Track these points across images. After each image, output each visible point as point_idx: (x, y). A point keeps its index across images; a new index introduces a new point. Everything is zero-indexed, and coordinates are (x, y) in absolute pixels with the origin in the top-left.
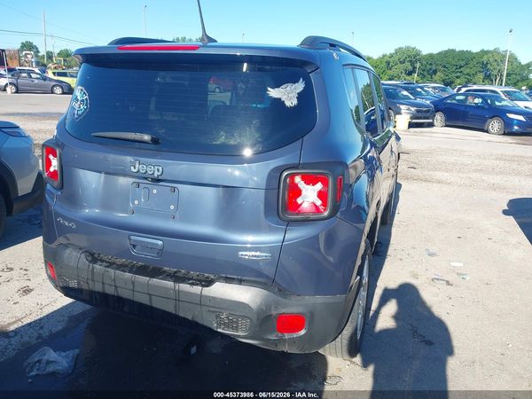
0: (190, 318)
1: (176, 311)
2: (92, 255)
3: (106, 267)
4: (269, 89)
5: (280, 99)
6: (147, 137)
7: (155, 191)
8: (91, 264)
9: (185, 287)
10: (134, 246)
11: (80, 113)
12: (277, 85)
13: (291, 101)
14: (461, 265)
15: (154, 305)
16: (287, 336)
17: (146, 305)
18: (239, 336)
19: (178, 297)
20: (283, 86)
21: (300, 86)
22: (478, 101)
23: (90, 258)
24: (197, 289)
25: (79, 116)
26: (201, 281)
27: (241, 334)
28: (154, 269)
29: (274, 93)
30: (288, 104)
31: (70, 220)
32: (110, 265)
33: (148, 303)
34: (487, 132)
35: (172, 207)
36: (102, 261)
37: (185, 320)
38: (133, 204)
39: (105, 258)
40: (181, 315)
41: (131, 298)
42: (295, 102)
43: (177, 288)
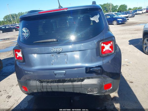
0: (78, 92)
1: (73, 91)
2: (40, 80)
3: (47, 83)
4: (90, 18)
5: (94, 20)
6: (55, 40)
7: (59, 56)
8: (41, 84)
9: (75, 83)
10: (56, 74)
11: (27, 36)
12: (92, 17)
13: (97, 21)
14: (127, 60)
15: (66, 91)
16: (107, 90)
17: (63, 92)
18: (95, 94)
19: (74, 87)
20: (94, 17)
21: (98, 16)
22: (109, 17)
23: (40, 82)
24: (79, 83)
25: (27, 37)
26: (80, 80)
27: (95, 93)
28: (63, 80)
29: (92, 19)
30: (97, 22)
31: (30, 71)
32: (48, 82)
33: (64, 91)
34: (113, 25)
35: (66, 60)
36: (45, 82)
37: (77, 93)
38: (52, 62)
39: (44, 81)
40: (75, 92)
41: (58, 91)
42: (98, 21)
43: (73, 84)
